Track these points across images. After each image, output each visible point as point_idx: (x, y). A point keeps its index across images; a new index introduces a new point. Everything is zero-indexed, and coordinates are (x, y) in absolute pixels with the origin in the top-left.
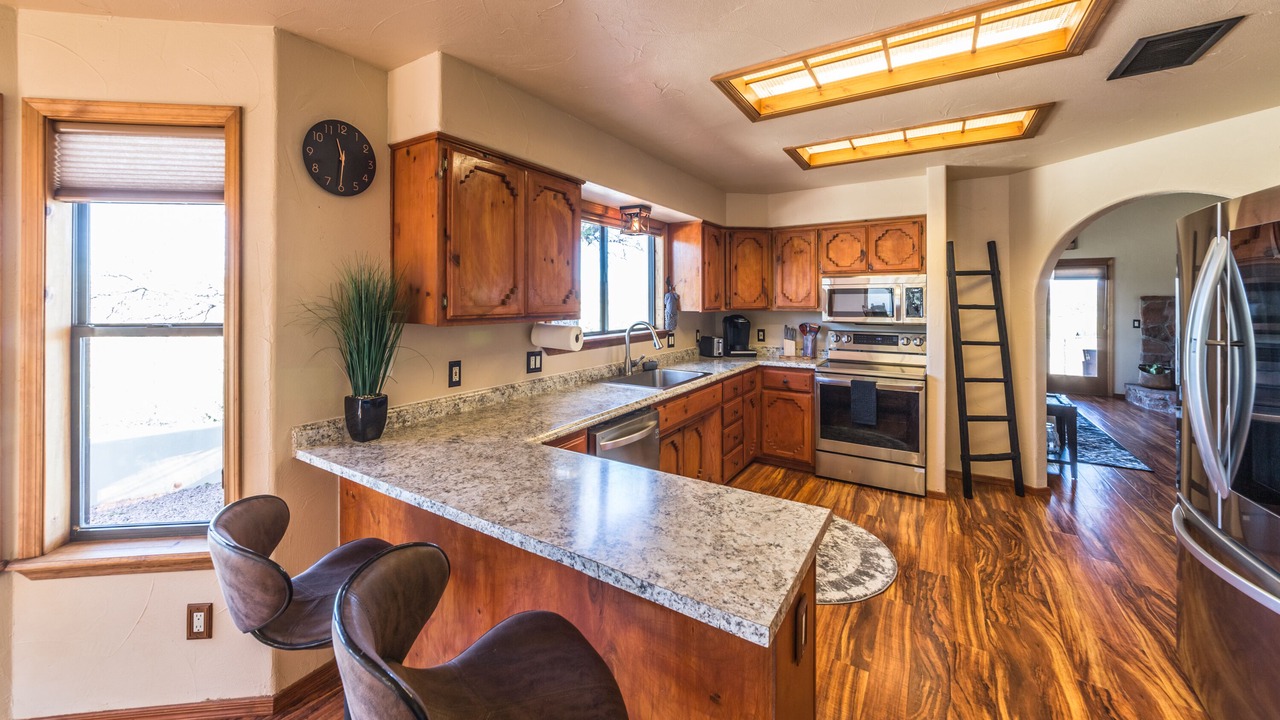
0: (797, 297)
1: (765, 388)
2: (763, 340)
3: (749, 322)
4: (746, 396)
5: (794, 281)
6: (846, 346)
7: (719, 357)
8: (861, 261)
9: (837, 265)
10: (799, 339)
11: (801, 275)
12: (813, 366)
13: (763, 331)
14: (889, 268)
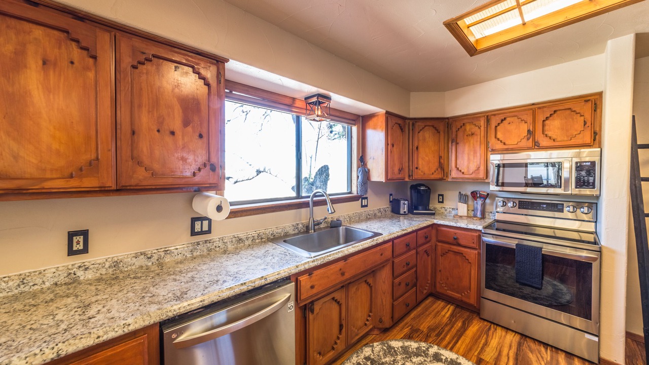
0: (468, 171)
1: (439, 241)
2: (442, 202)
3: (429, 188)
4: (420, 249)
5: (466, 158)
6: (512, 210)
7: (405, 214)
8: (528, 139)
9: (504, 144)
10: (470, 202)
11: (472, 153)
12: (480, 228)
13: (442, 195)
14: (556, 144)
